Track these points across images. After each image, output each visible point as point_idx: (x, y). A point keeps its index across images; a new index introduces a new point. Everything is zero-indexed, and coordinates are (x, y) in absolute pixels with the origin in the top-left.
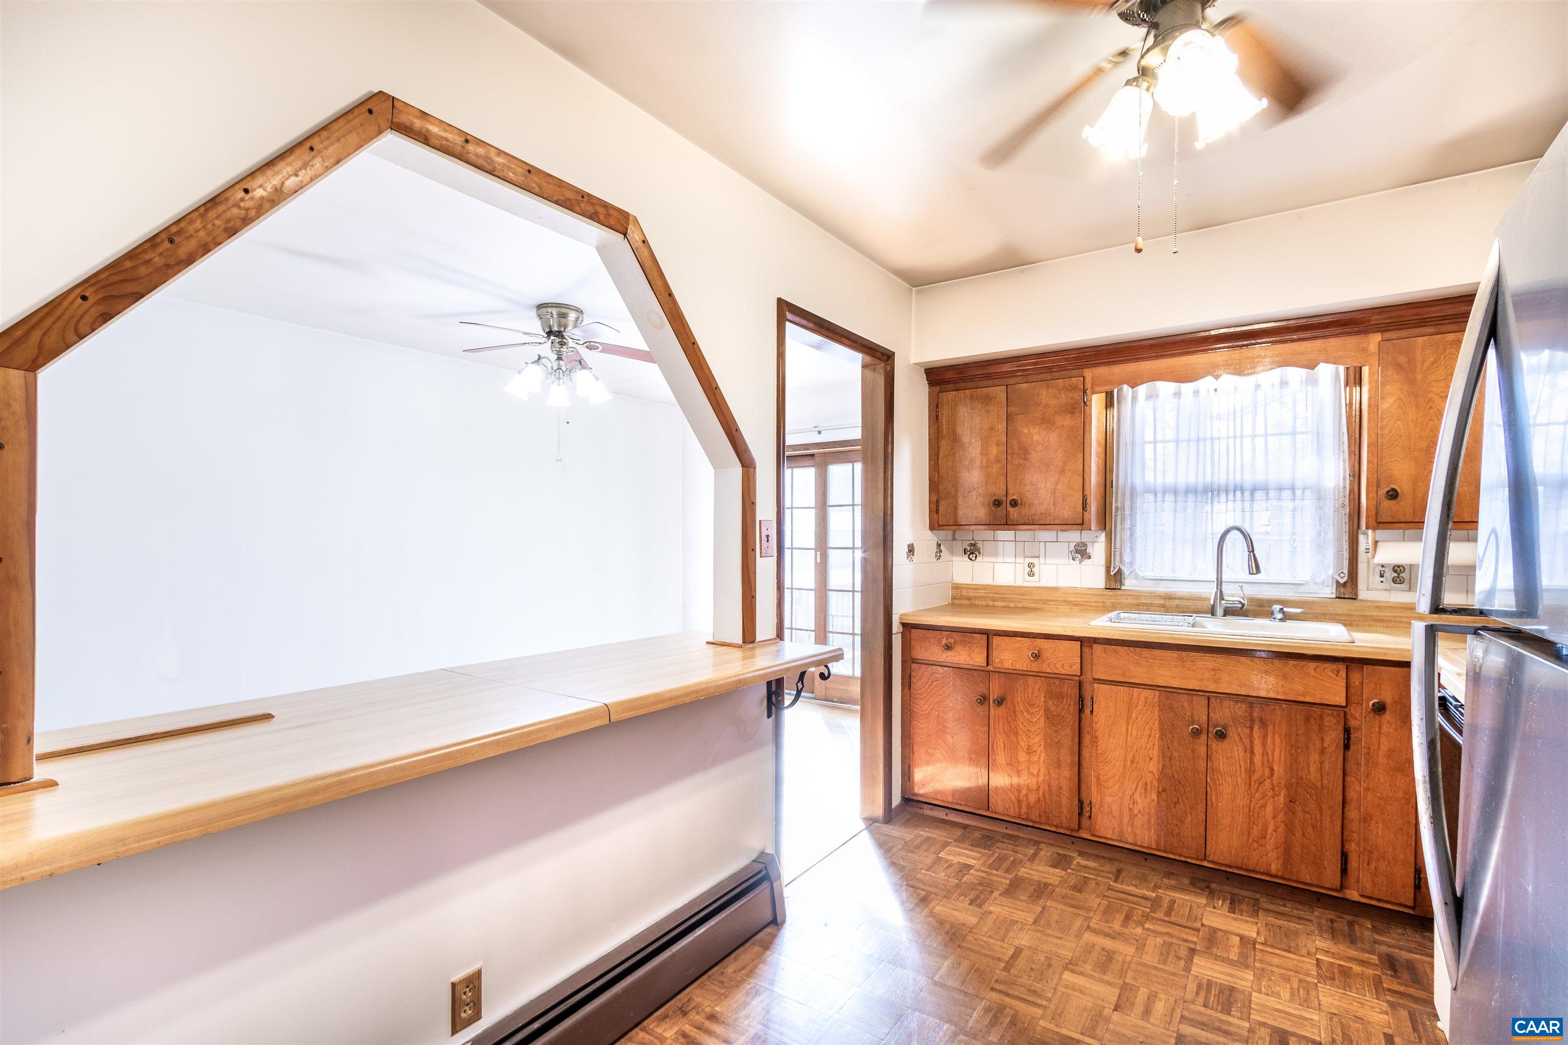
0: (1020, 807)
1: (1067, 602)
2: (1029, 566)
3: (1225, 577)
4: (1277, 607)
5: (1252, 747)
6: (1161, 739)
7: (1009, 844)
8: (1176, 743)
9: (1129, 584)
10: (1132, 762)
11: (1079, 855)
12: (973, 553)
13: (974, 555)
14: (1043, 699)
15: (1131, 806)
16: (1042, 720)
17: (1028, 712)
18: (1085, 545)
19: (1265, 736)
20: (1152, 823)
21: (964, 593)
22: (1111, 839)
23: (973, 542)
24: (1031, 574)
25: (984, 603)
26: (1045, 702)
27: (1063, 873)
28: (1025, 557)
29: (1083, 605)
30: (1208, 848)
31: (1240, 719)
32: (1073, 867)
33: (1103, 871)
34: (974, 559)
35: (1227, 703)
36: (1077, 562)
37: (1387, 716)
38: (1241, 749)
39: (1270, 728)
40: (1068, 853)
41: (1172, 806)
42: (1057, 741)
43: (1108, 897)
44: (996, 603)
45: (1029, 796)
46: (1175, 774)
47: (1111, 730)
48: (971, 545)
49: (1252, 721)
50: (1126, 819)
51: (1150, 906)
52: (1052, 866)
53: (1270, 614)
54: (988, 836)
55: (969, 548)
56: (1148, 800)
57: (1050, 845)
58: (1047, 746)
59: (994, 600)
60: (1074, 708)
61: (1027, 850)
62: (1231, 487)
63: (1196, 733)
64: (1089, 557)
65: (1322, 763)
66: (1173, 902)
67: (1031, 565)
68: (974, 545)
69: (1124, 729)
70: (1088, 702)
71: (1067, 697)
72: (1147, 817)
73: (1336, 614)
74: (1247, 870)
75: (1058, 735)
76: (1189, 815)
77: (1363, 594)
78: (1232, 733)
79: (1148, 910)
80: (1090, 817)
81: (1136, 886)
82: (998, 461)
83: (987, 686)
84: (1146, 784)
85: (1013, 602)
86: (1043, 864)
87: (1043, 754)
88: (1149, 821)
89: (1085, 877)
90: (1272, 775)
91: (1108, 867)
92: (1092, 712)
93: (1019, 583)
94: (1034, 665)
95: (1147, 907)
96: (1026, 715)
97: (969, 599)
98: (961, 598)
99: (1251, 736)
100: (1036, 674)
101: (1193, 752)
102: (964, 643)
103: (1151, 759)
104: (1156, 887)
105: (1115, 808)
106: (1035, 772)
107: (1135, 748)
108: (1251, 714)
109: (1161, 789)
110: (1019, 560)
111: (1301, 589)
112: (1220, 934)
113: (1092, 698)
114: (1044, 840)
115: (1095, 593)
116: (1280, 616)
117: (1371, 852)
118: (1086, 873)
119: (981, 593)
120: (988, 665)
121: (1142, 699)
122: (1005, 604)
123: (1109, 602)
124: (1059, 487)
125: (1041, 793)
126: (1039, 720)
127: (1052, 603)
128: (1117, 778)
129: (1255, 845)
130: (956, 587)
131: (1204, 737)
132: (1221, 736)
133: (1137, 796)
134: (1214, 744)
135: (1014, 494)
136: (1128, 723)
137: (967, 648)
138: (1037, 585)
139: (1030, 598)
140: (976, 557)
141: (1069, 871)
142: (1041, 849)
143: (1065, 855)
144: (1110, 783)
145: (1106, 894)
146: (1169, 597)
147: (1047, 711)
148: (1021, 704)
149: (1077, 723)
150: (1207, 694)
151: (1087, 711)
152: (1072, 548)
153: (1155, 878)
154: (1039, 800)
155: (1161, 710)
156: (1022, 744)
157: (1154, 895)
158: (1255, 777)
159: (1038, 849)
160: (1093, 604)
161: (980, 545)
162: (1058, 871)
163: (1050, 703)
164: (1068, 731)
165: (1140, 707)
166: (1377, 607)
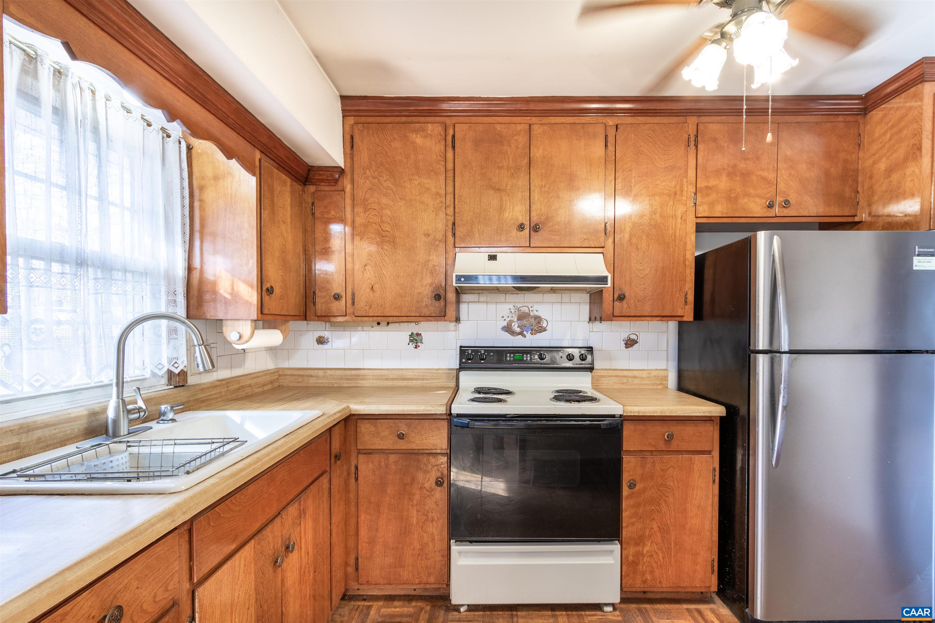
4: (166, 407)
5: (301, 543)
19: (305, 526)
31: (296, 521)
35: (290, 510)
38: (297, 551)
39: (307, 514)
49: (301, 516)
99: (300, 531)
108: (300, 510)
116: (171, 415)
166: (202, 389)
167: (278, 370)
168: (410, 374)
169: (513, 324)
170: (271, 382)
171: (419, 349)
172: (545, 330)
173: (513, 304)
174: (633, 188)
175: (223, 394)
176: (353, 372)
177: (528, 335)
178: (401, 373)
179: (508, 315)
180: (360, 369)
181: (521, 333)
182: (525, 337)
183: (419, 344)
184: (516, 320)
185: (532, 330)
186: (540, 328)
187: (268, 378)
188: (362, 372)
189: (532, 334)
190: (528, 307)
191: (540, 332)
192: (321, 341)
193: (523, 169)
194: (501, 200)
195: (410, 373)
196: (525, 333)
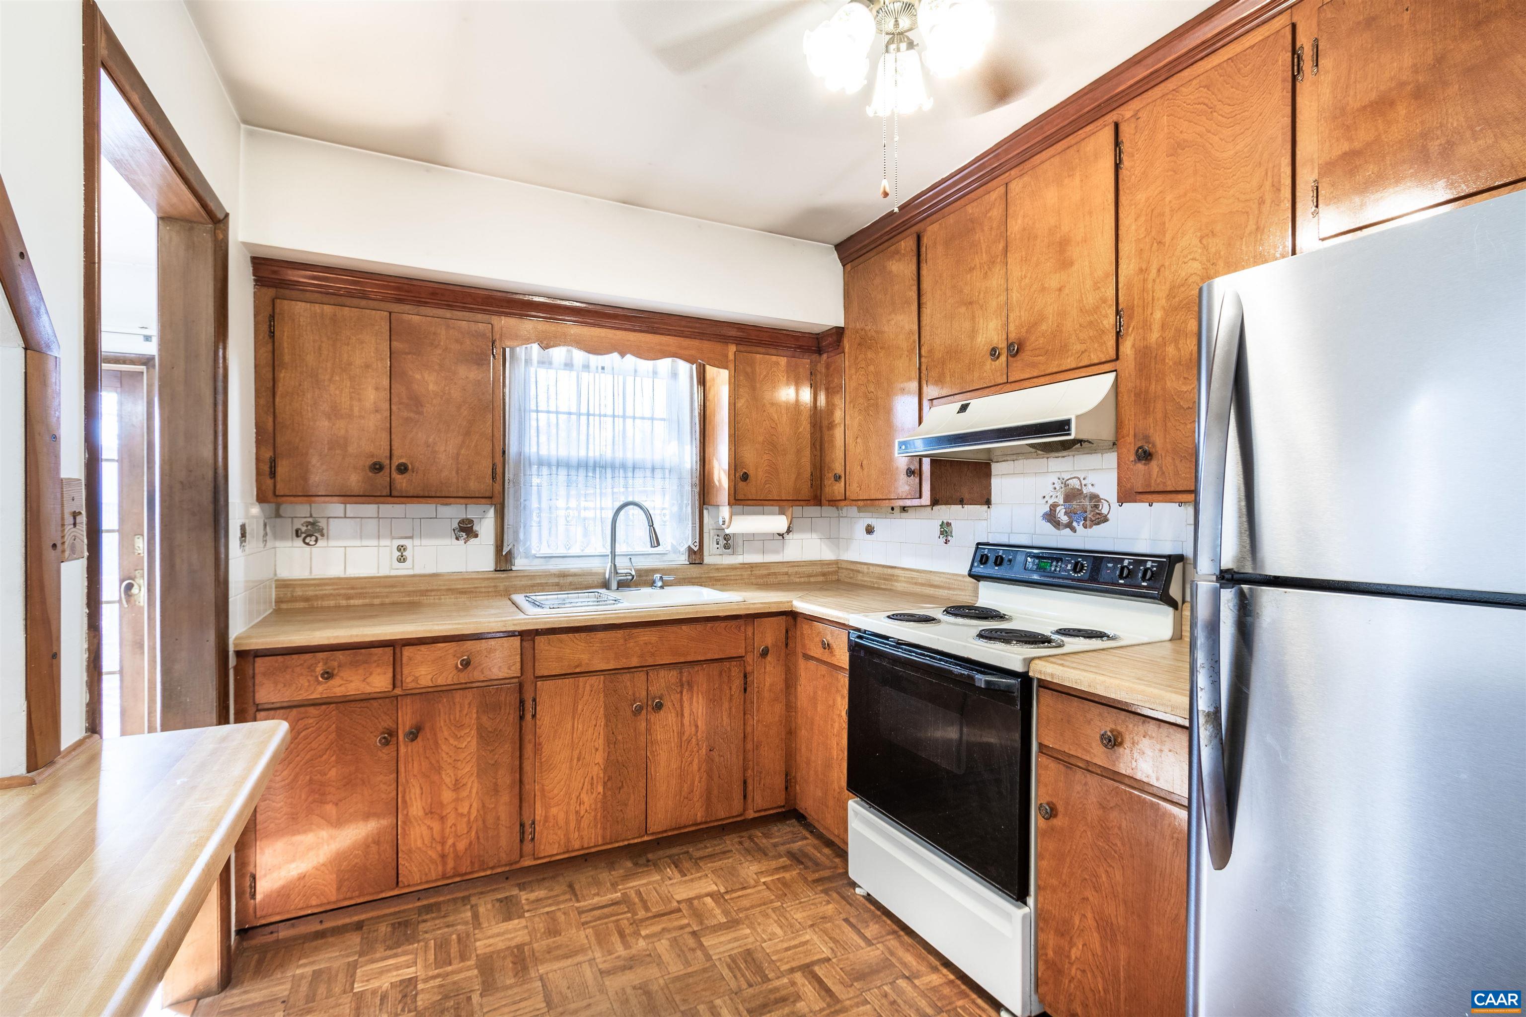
0: (444, 864)
1: (451, 591)
2: (399, 549)
3: (618, 551)
4: (657, 576)
5: (682, 710)
6: (606, 725)
7: (433, 919)
8: (620, 726)
9: (520, 563)
10: (579, 760)
11: (520, 890)
12: (311, 536)
13: (314, 538)
14: (475, 716)
15: (578, 808)
16: (474, 742)
17: (456, 738)
18: (471, 521)
19: (691, 698)
20: (599, 817)
21: (299, 592)
22: (557, 854)
23: (311, 520)
24: (402, 559)
25: (332, 603)
26: (478, 718)
27: (523, 922)
28: (393, 538)
29: (472, 592)
30: (649, 821)
31: (673, 687)
32: (526, 908)
33: (557, 896)
34: (312, 543)
35: (662, 673)
36: (462, 542)
37: (769, 658)
38: (673, 715)
39: (695, 688)
40: (507, 894)
41: (617, 792)
42: (493, 762)
43: (587, 923)
44: (352, 602)
45: (457, 844)
46: (620, 758)
47: (556, 731)
48: (308, 524)
49: (682, 686)
50: (572, 825)
51: (626, 910)
52: (504, 920)
53: (652, 584)
54: (399, 923)
55: (304, 529)
56: (594, 795)
57: (482, 893)
58: (481, 773)
59: (349, 597)
60: (513, 717)
61: (463, 915)
62: (591, 463)
63: (639, 710)
64: (476, 536)
65: (730, 708)
66: (639, 893)
67: (402, 548)
68: (313, 524)
69: (569, 726)
70: (529, 704)
71: (505, 705)
72: (593, 814)
73: (693, 578)
74: (680, 828)
75: (494, 755)
76: (632, 795)
77: (707, 560)
78: (667, 704)
79: (629, 915)
80: (533, 839)
81: (598, 894)
82: (377, 411)
83: (394, 718)
84: (592, 778)
85: (377, 597)
86: (493, 923)
87: (476, 785)
88: (595, 816)
89: (547, 913)
90: (697, 732)
91: (558, 890)
92: (534, 716)
93: (384, 571)
94: (462, 675)
95: (625, 913)
96: (452, 741)
97: (307, 599)
98: (294, 599)
99: (681, 699)
100: (464, 686)
101: (635, 731)
102: (354, 664)
103: (597, 750)
104: (614, 885)
105: (561, 816)
106: (465, 811)
107: (581, 744)
108: (681, 680)
109: (606, 779)
110: (383, 542)
111: (665, 558)
112: (696, 902)
113: (534, 700)
114: (471, 892)
115: (486, 576)
116: (660, 584)
117: (761, 773)
118: (546, 906)
119: (328, 590)
120: (394, 687)
121: (588, 688)
122: (367, 601)
123: (502, 586)
124: (463, 451)
125: (473, 833)
126: (470, 742)
127: (433, 593)
128: (562, 783)
129: (686, 801)
130: (283, 585)
131: (644, 711)
132: (659, 707)
133: (584, 796)
134: (653, 717)
135: (401, 457)
136: (574, 718)
137: (361, 671)
138: (411, 572)
139: (403, 589)
140: (316, 541)
141: (527, 915)
142: (476, 905)
143: (506, 898)
144: (556, 791)
145: (583, 920)
146: (563, 575)
147: (480, 728)
148: (444, 729)
149: (518, 734)
150: (645, 669)
151: (528, 716)
152: (455, 525)
153: (605, 876)
154: (471, 843)
155: (606, 696)
156: (447, 780)
157: (619, 894)
158: (685, 738)
159: (472, 907)
160: (483, 590)
161: (322, 524)
162: (516, 921)
163: (484, 719)
164: (507, 747)
165: (585, 698)
166: (718, 569)
167: (836, 562)
168: (936, 580)
169: (1058, 509)
170: (824, 574)
171: (949, 544)
172: (1105, 519)
173: (1058, 475)
174: (1167, 225)
175: (745, 577)
176: (890, 571)
177: (1079, 528)
178: (928, 576)
179: (1051, 494)
180: (895, 567)
181: (1069, 526)
182: (1075, 532)
183: (949, 538)
184: (1061, 502)
185: (1085, 519)
186: (1098, 516)
187: (819, 569)
188: (896, 572)
189: (1086, 527)
190: (1079, 479)
191: (1098, 524)
192: (870, 530)
193: (999, 260)
194: (973, 318)
195: (937, 578)
196: (1075, 524)
